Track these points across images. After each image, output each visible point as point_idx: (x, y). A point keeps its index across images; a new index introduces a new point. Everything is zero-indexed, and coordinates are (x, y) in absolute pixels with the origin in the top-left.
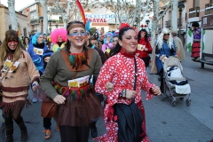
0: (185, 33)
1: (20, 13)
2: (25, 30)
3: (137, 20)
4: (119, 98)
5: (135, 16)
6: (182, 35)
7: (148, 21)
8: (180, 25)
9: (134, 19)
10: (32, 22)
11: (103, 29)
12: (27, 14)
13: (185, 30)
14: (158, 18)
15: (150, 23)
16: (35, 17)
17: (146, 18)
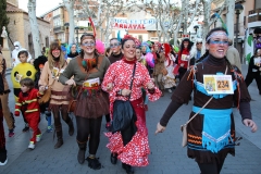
0: (243, 42)
1: (41, 19)
2: (47, 39)
3: (184, 26)
4: (117, 95)
5: (180, 21)
6: (240, 45)
7: (196, 28)
8: (237, 31)
9: (179, 25)
10: (55, 29)
11: (140, 37)
12: (49, 20)
13: (243, 37)
14: (210, 22)
15: (200, 30)
16: (59, 23)
17: (195, 23)
